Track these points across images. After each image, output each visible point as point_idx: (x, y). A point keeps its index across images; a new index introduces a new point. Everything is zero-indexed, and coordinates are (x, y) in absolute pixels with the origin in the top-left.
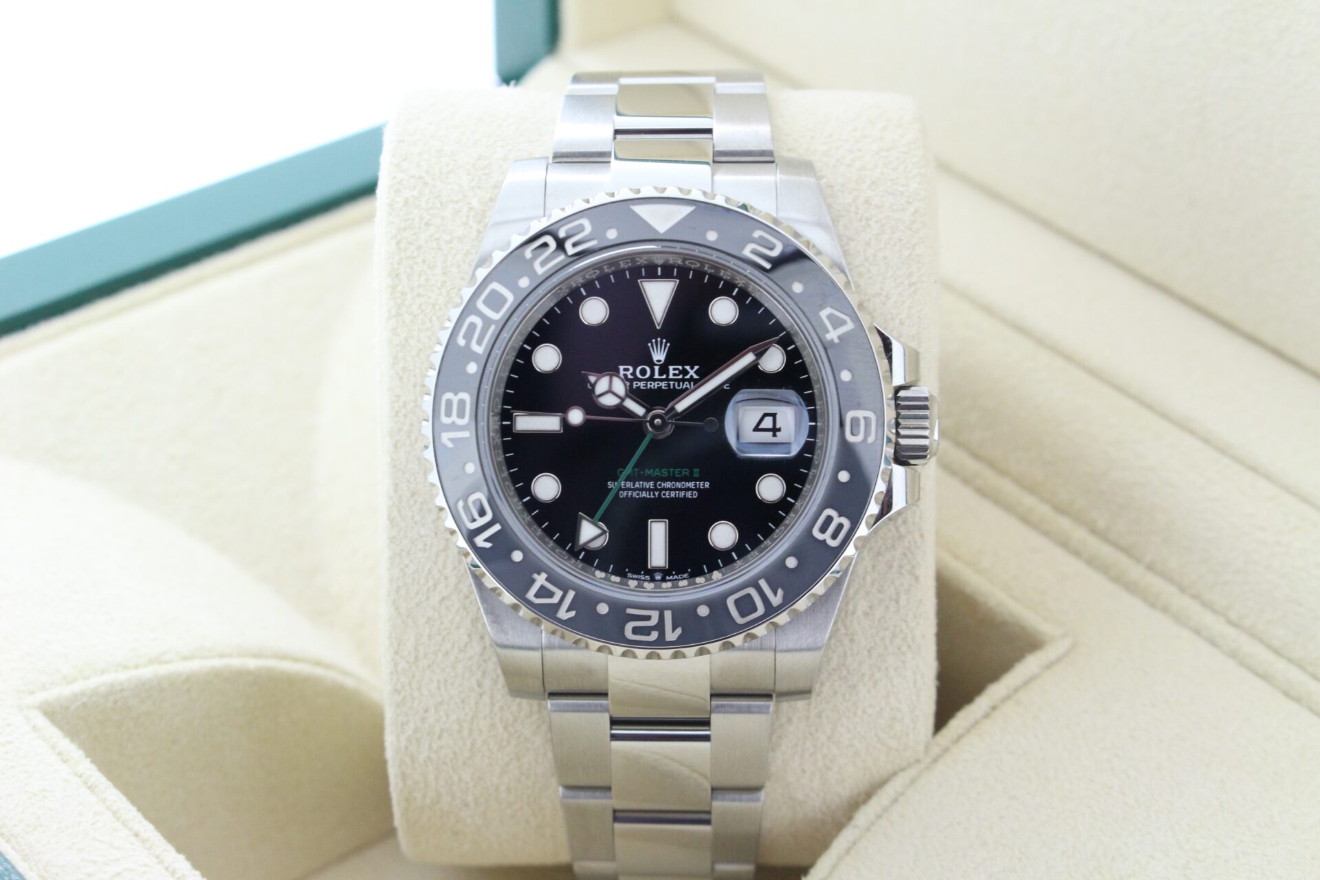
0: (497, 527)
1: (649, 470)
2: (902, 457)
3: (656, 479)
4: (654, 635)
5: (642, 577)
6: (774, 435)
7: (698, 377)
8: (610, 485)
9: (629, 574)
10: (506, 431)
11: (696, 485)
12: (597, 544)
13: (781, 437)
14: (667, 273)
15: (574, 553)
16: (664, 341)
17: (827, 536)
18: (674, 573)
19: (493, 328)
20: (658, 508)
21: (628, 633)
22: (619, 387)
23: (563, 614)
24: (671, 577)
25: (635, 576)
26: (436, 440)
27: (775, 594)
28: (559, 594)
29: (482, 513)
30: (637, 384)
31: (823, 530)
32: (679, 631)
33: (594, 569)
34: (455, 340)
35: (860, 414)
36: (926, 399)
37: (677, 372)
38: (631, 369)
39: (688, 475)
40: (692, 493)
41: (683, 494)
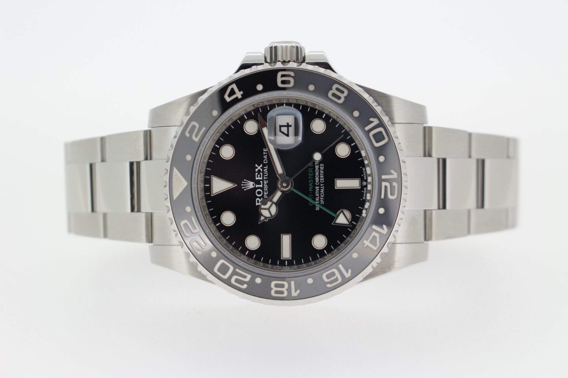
0: (340, 267)
1: (310, 189)
3: (314, 185)
4: (395, 184)
5: (365, 192)
6: (291, 126)
7: (261, 165)
8: (317, 209)
9: (364, 199)
10: (290, 263)
11: (317, 165)
12: (348, 216)
13: (291, 122)
14: (208, 182)
15: (353, 227)
16: (243, 182)
17: (343, 96)
18: (362, 175)
19: (237, 270)
20: (329, 183)
21: (394, 197)
22: (267, 205)
23: (384, 231)
24: (364, 177)
25: (364, 195)
26: (296, 299)
27: (372, 122)
28: (374, 234)
29: (333, 274)
31: (339, 98)
32: (392, 171)
33: (361, 217)
34: (244, 289)
35: (279, 79)
36: (271, 48)
37: (259, 175)
38: (257, 199)
39: (312, 169)
40: (321, 167)
41: (322, 171)
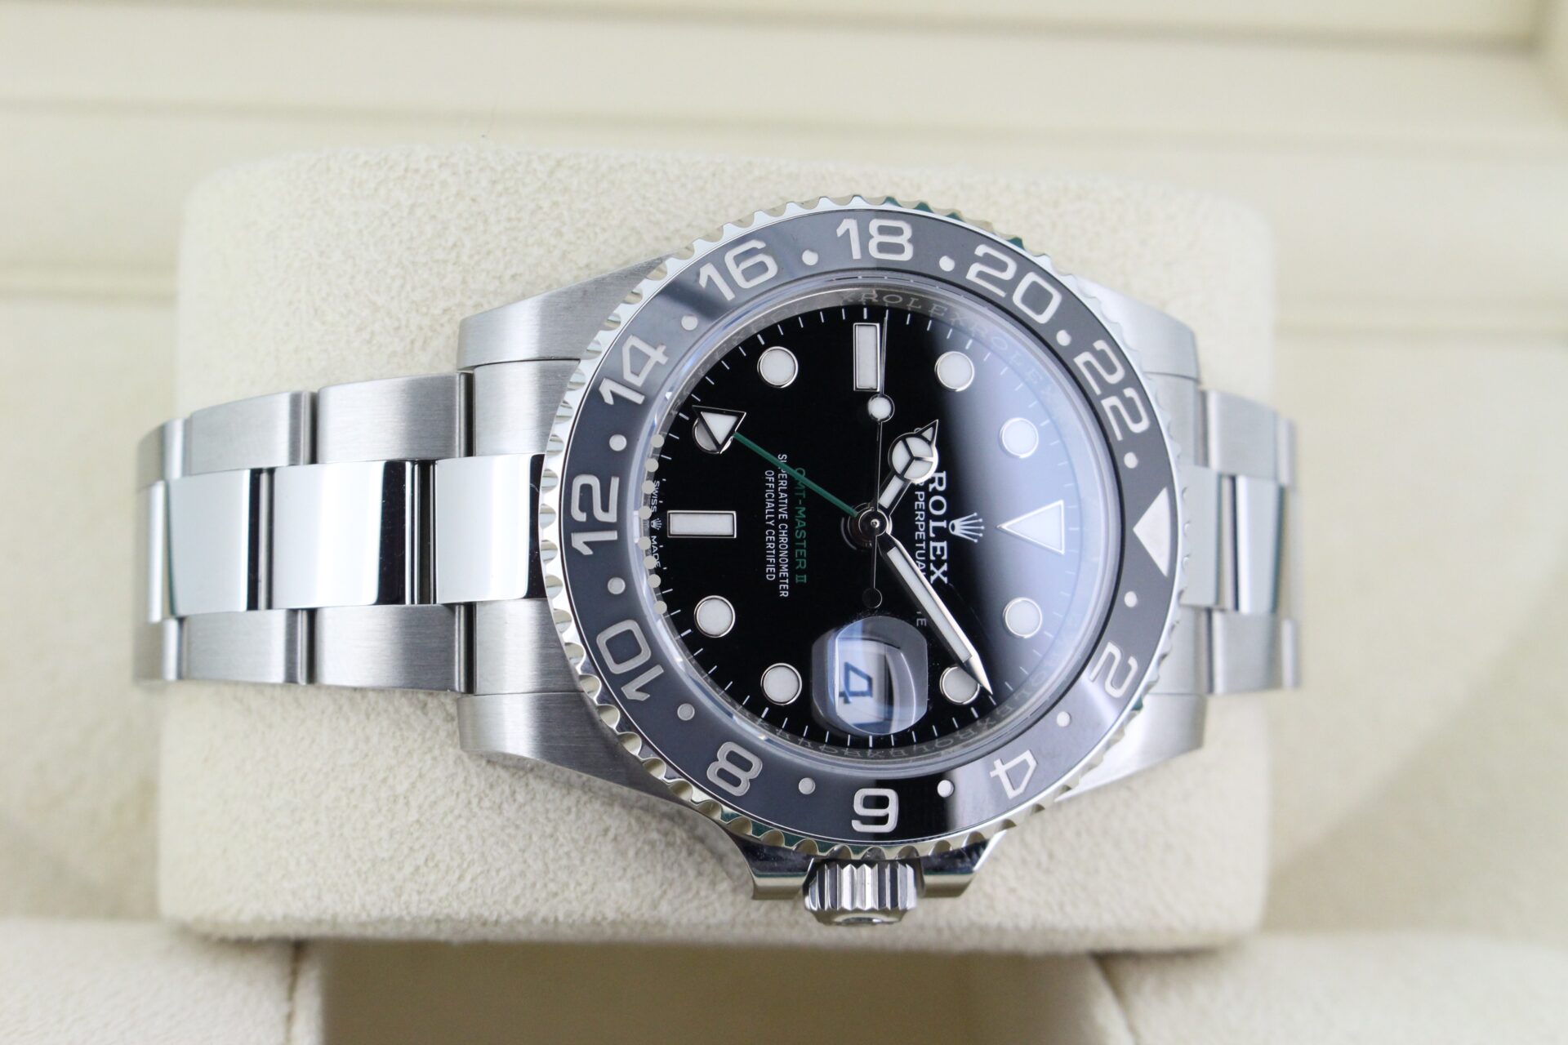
0: (728, 296)
1: (803, 513)
3: (791, 522)
4: (580, 516)
5: (657, 501)
6: (840, 695)
7: (933, 580)
9: (658, 482)
10: (855, 313)
11: (784, 578)
12: (701, 438)
15: (688, 406)
16: (980, 535)
17: (722, 763)
18: (661, 546)
19: (1002, 294)
20: (750, 525)
21: (580, 481)
23: (609, 386)
24: (656, 543)
25: (657, 492)
26: (846, 213)
27: (642, 690)
28: (638, 380)
29: (748, 274)
30: (921, 496)
31: (733, 758)
32: (588, 552)
33: (667, 433)
34: (982, 243)
35: (892, 810)
37: (939, 552)
38: (942, 488)
39: (798, 567)
40: (772, 573)
41: (771, 560)
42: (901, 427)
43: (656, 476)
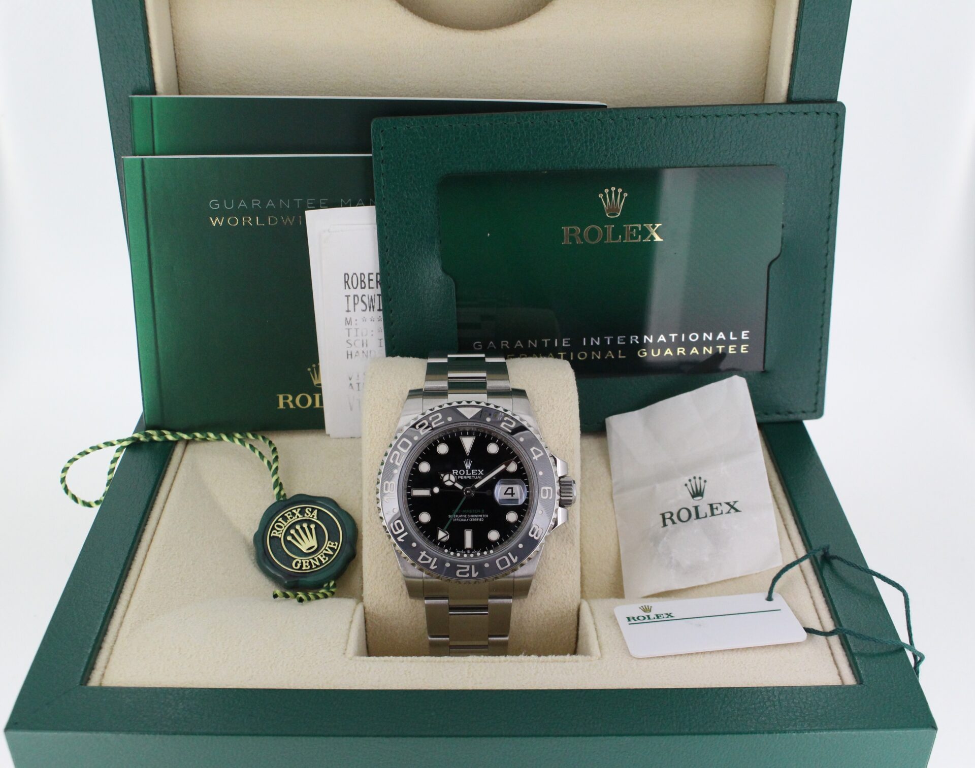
0: (406, 534)
1: (465, 510)
2: (562, 504)
3: (467, 514)
4: (468, 575)
5: (462, 552)
6: (512, 496)
7: (483, 474)
8: (450, 516)
9: (457, 551)
10: (409, 496)
11: (483, 516)
12: (445, 539)
13: (515, 497)
14: (471, 435)
15: (436, 543)
16: (470, 460)
18: (475, 550)
19: (404, 456)
20: (469, 526)
21: (458, 575)
22: (453, 478)
23: (432, 567)
24: (474, 552)
25: (460, 552)
26: (382, 500)
27: (515, 558)
28: (430, 559)
29: (400, 528)
30: (460, 477)
31: (533, 533)
32: (477, 573)
33: (444, 549)
34: (389, 461)
35: (547, 488)
36: (571, 482)
37: (475, 472)
38: (457, 471)
39: (480, 512)
40: (482, 519)
41: (478, 520)
42: (441, 484)
43: (455, 552)
